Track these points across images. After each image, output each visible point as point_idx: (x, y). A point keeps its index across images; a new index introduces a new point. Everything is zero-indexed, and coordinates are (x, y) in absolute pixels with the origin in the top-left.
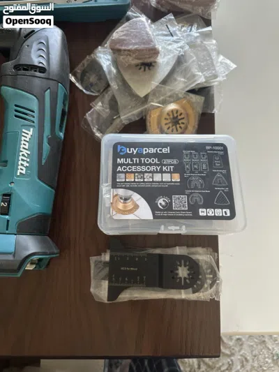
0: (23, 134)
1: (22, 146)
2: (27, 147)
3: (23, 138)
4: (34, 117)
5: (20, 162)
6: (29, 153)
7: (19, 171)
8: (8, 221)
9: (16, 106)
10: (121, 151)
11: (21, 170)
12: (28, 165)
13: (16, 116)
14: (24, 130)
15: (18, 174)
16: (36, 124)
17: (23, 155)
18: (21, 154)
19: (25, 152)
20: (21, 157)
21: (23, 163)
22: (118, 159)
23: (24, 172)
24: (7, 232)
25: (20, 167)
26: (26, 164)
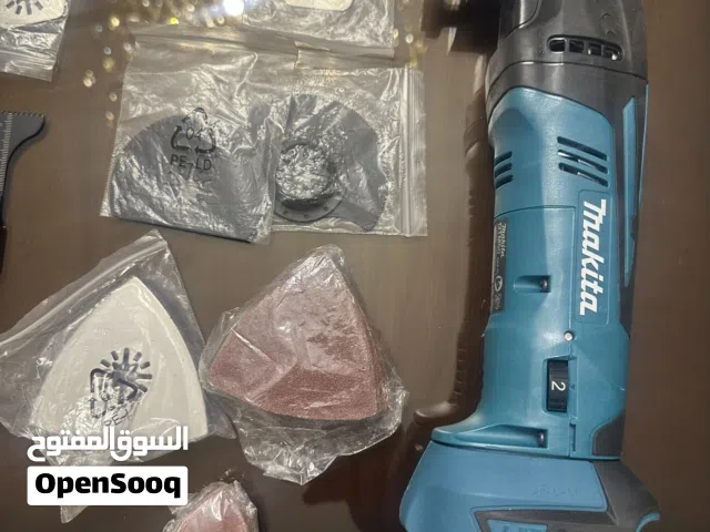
0: (586, 213)
1: (586, 243)
3: (586, 224)
4: (604, 170)
5: (584, 283)
6: (602, 260)
7: (584, 305)
8: (572, 428)
9: (561, 140)
11: (588, 303)
12: (601, 290)
13: (561, 167)
14: (586, 204)
15: (582, 313)
16: (610, 187)
17: (590, 266)
18: (584, 262)
19: (593, 258)
20: (585, 271)
21: (590, 285)
23: (594, 307)
24: (573, 455)
25: (584, 295)
26: (597, 289)
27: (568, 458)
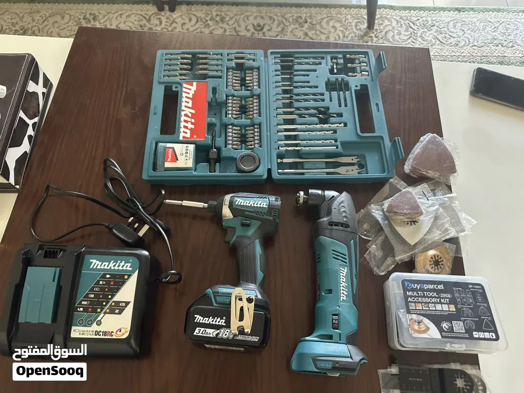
0: (341, 271)
1: (342, 280)
2: (344, 281)
3: (341, 274)
4: (346, 259)
5: (342, 291)
6: (346, 285)
7: (342, 298)
8: (340, 334)
9: (333, 250)
10: (408, 286)
11: (343, 297)
12: (346, 293)
13: (334, 258)
14: (341, 269)
15: (341, 300)
16: (348, 264)
17: (343, 286)
18: (341, 285)
19: (344, 284)
20: (342, 288)
21: (343, 292)
22: (408, 292)
23: (345, 299)
24: (340, 342)
25: (342, 295)
26: (345, 293)
27: (339, 343)
